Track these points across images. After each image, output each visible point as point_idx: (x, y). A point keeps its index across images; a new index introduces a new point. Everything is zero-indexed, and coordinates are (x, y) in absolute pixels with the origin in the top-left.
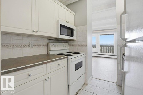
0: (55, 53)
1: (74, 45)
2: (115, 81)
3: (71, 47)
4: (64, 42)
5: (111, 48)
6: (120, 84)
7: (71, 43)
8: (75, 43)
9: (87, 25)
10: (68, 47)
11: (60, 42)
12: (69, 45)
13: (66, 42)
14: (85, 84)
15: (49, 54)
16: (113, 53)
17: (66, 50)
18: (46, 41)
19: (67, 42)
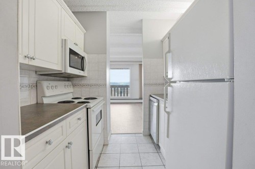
0: (55, 101)
1: (83, 86)
2: (142, 130)
3: (77, 89)
4: (65, 81)
5: (124, 89)
6: (147, 133)
7: (76, 81)
8: (84, 82)
9: (106, 54)
10: (71, 90)
11: (59, 80)
12: (74, 86)
13: (67, 79)
14: (104, 145)
15: (43, 104)
16: (127, 96)
17: (69, 95)
18: (34, 78)
19: (68, 81)
